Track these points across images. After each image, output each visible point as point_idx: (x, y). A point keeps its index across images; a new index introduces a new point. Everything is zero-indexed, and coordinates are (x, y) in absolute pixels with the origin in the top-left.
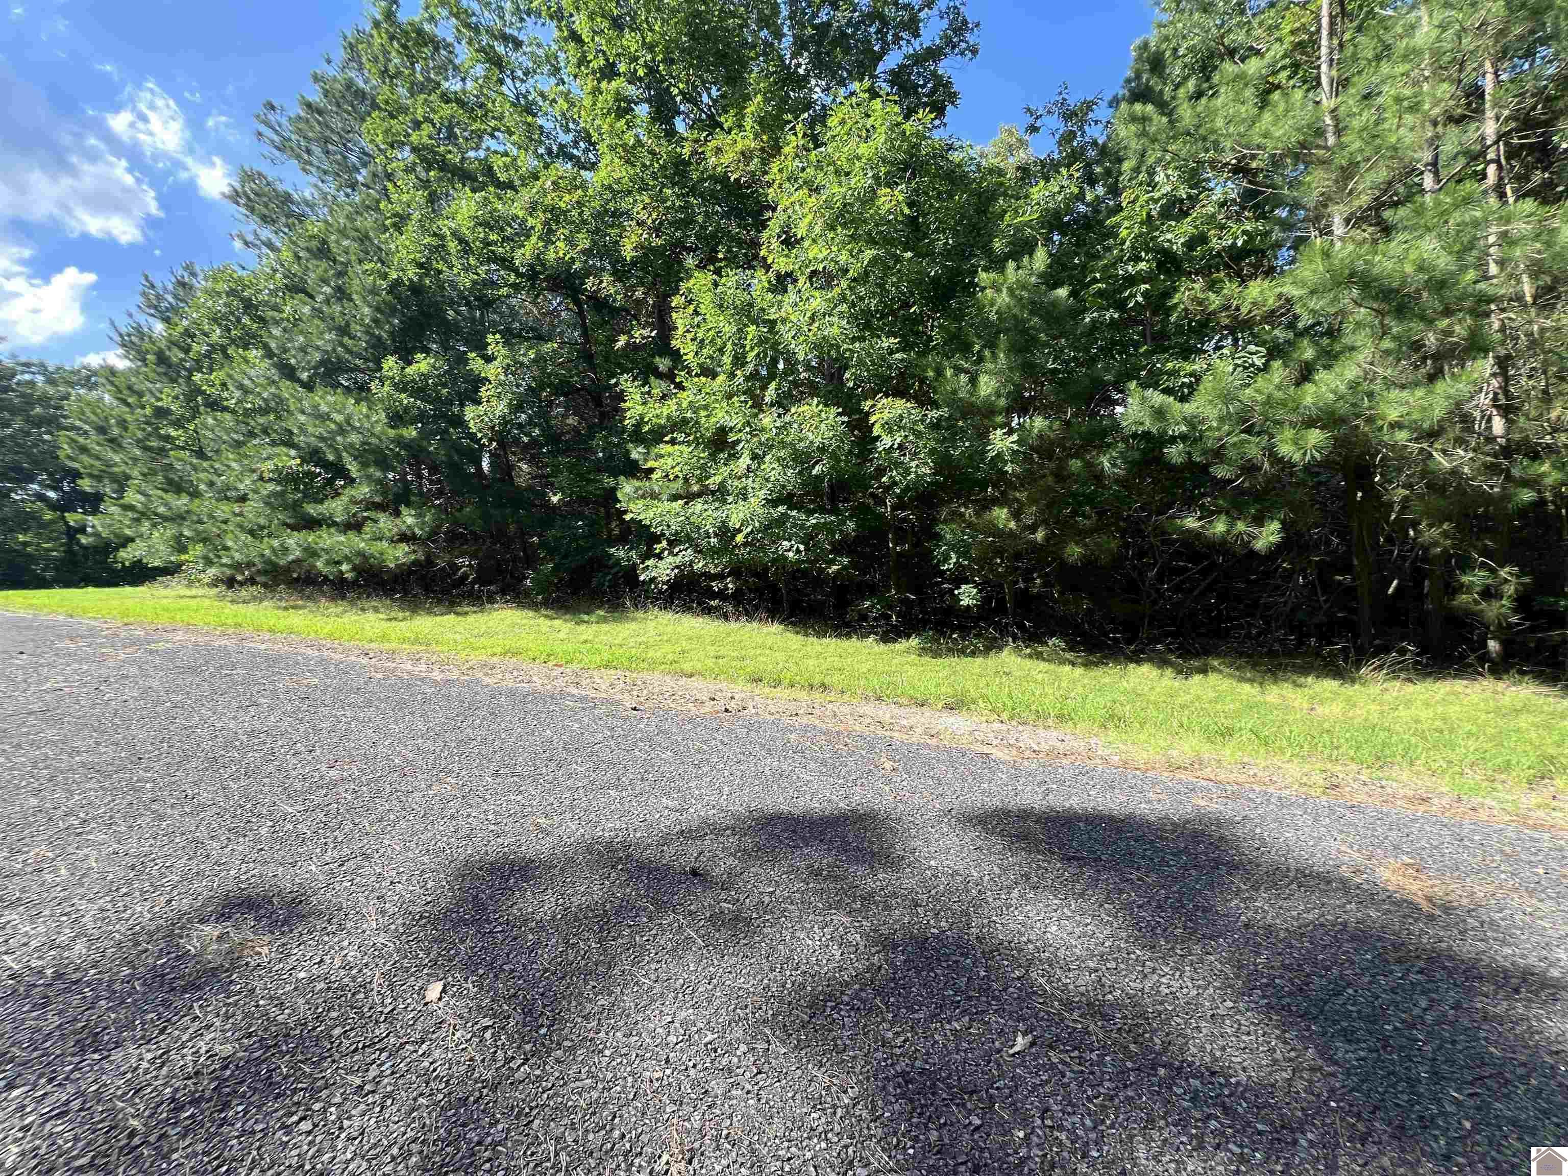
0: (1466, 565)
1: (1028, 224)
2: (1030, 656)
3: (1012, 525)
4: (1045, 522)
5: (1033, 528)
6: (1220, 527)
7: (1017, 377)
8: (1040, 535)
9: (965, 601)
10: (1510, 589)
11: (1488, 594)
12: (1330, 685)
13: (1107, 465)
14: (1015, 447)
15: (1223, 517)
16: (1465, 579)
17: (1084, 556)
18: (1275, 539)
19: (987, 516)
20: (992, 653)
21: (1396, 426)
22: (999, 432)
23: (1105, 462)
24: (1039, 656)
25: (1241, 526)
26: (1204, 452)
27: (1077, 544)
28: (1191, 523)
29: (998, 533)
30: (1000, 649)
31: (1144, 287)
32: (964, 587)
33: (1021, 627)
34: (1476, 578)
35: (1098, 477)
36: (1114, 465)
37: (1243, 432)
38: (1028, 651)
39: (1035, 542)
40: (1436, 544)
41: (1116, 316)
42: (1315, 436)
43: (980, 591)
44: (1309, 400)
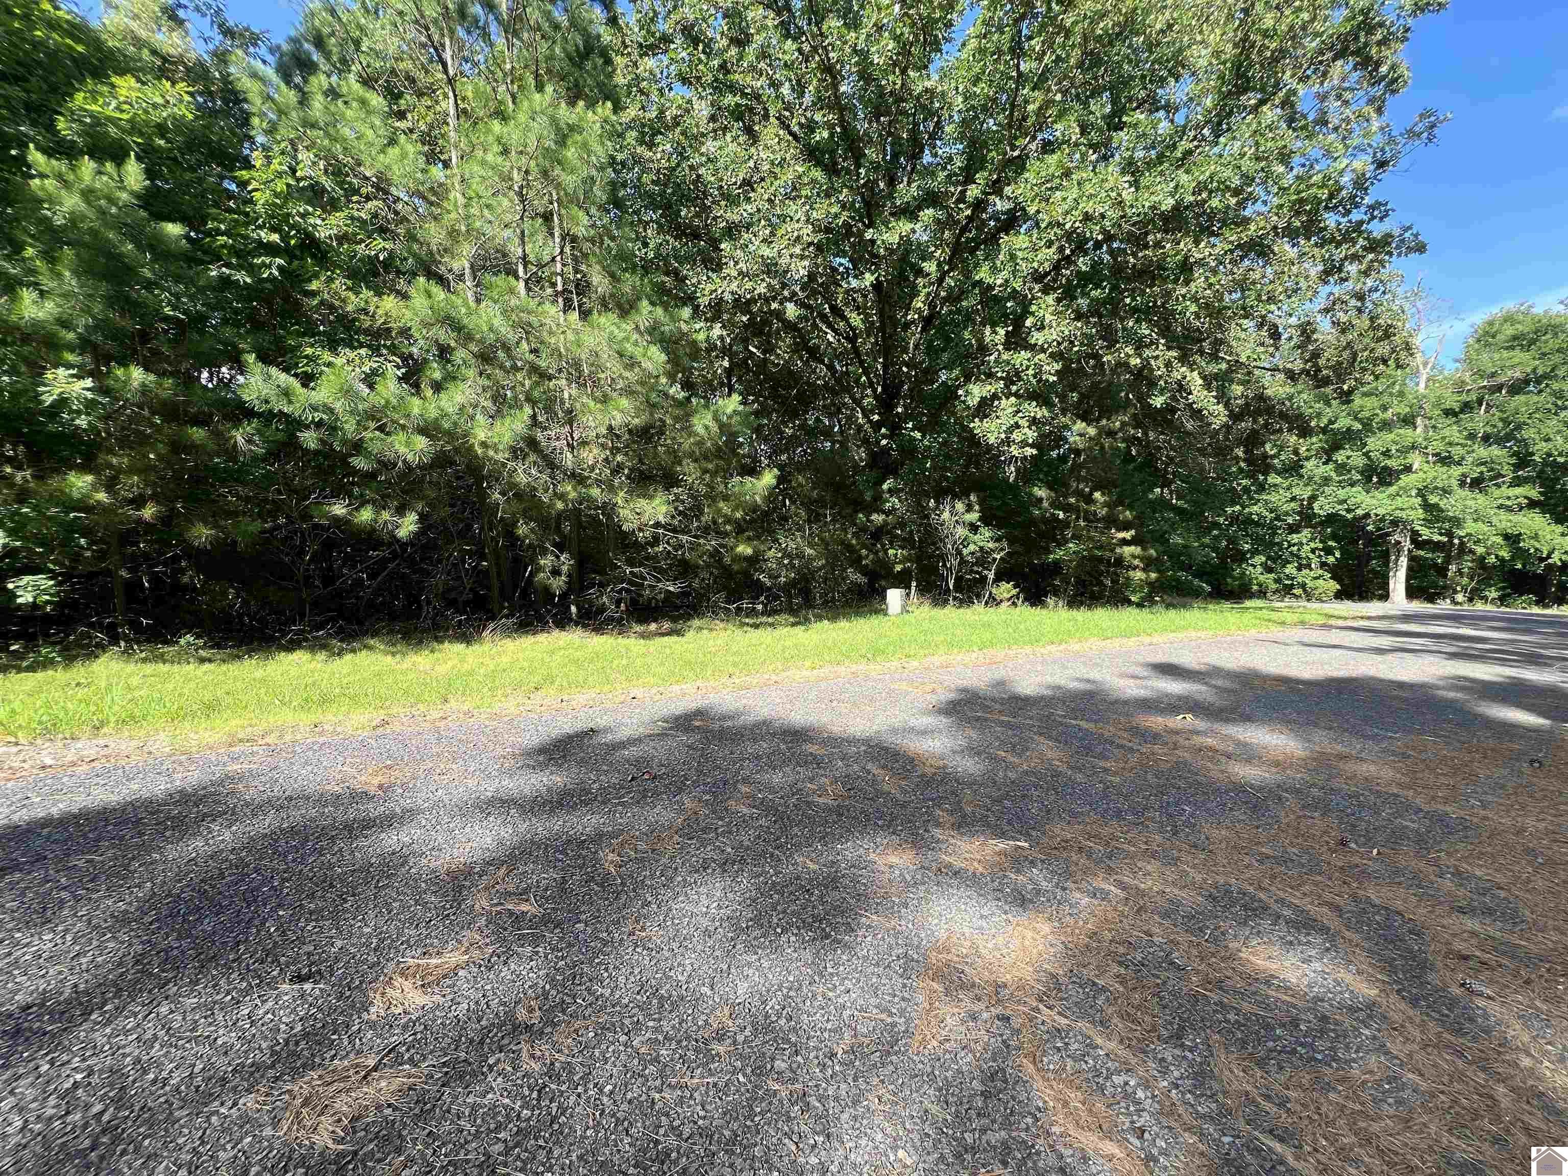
0: (544, 552)
1: (114, 121)
2: (144, 660)
3: (102, 496)
4: (155, 497)
5: (139, 502)
6: (366, 515)
7: (97, 308)
8: (148, 512)
9: (25, 598)
10: (565, 568)
11: (556, 572)
12: (460, 647)
13: (240, 440)
14: (89, 395)
15: (369, 507)
16: (542, 562)
17: (217, 538)
18: (413, 528)
19: (54, 482)
20: (78, 664)
21: (484, 444)
22: (61, 372)
23: (239, 437)
24: (162, 659)
25: (386, 515)
26: (344, 442)
27: (206, 523)
28: (339, 509)
29: (82, 505)
30: (92, 655)
31: (279, 261)
32: (27, 579)
33: (135, 626)
34: (546, 562)
35: (232, 453)
36: (249, 441)
37: (376, 429)
38: (143, 655)
39: (140, 521)
40: (526, 537)
41: (248, 280)
42: (421, 442)
43: (60, 584)
44: (416, 411)
